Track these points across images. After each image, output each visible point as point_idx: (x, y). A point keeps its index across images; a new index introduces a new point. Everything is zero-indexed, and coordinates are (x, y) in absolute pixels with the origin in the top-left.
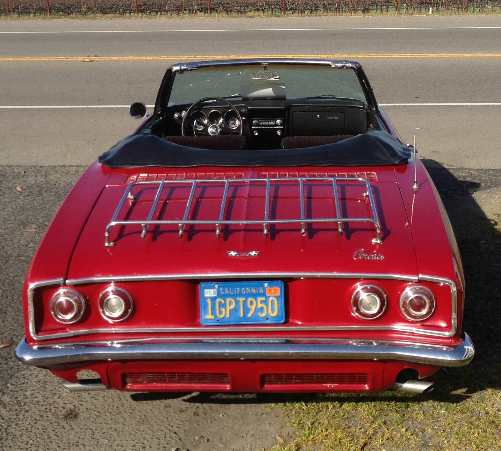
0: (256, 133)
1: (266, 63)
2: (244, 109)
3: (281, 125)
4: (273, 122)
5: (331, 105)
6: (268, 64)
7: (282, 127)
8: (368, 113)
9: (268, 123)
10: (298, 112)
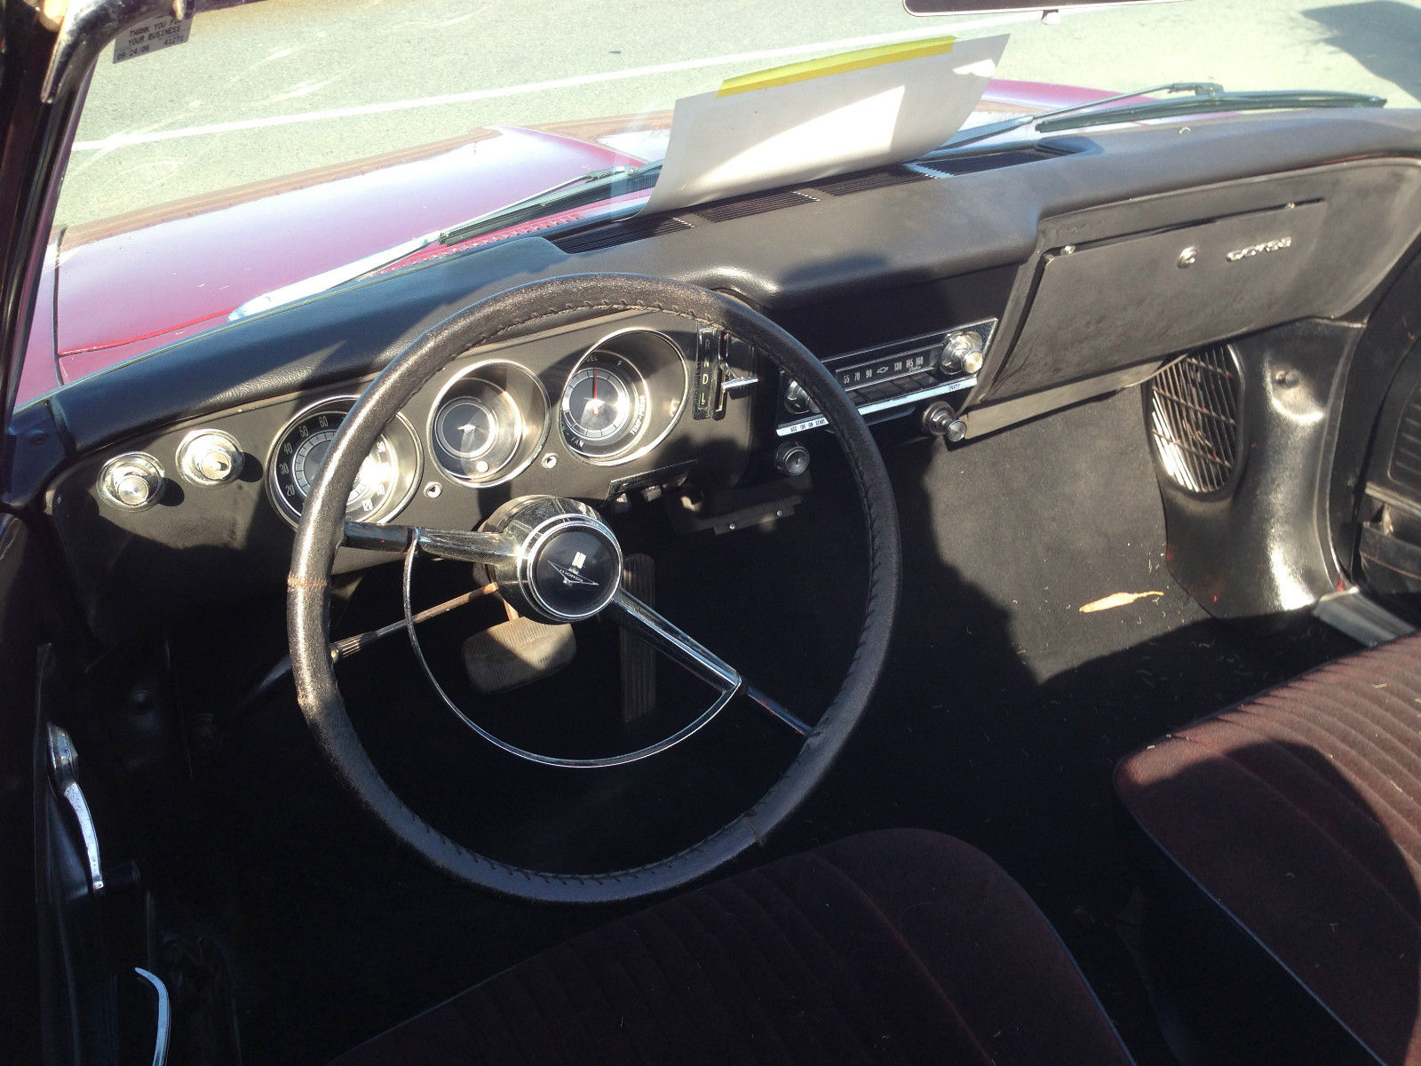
0: (794, 457)
4: (920, 361)
9: (891, 372)
10: (1068, 249)
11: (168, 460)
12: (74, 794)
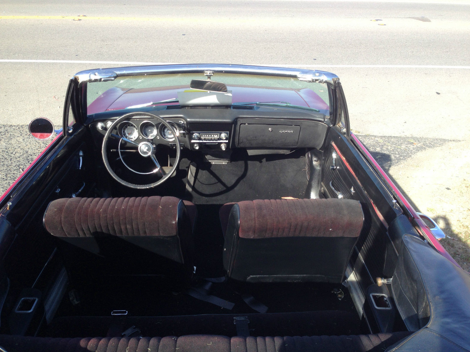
0: (196, 146)
1: (210, 70)
2: (183, 121)
3: (226, 139)
4: (217, 136)
5: (286, 117)
6: (213, 73)
7: (227, 141)
8: (329, 128)
9: (211, 136)
10: (247, 124)
11: (106, 125)
12: (81, 158)
